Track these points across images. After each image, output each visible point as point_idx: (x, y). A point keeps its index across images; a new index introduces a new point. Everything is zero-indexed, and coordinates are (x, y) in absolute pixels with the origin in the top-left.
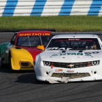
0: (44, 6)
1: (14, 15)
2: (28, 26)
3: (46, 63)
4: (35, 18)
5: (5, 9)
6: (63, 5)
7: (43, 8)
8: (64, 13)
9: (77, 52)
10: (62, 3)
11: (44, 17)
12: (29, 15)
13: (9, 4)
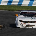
0: (22, 2)
1: (11, 5)
2: (16, 9)
3: (20, 21)
4: (19, 6)
5: (8, 2)
6: (30, 2)
7: (22, 3)
8: (30, 5)
9: (30, 17)
10: (29, 1)
11: (22, 6)
12: (17, 5)
13: (10, 1)
